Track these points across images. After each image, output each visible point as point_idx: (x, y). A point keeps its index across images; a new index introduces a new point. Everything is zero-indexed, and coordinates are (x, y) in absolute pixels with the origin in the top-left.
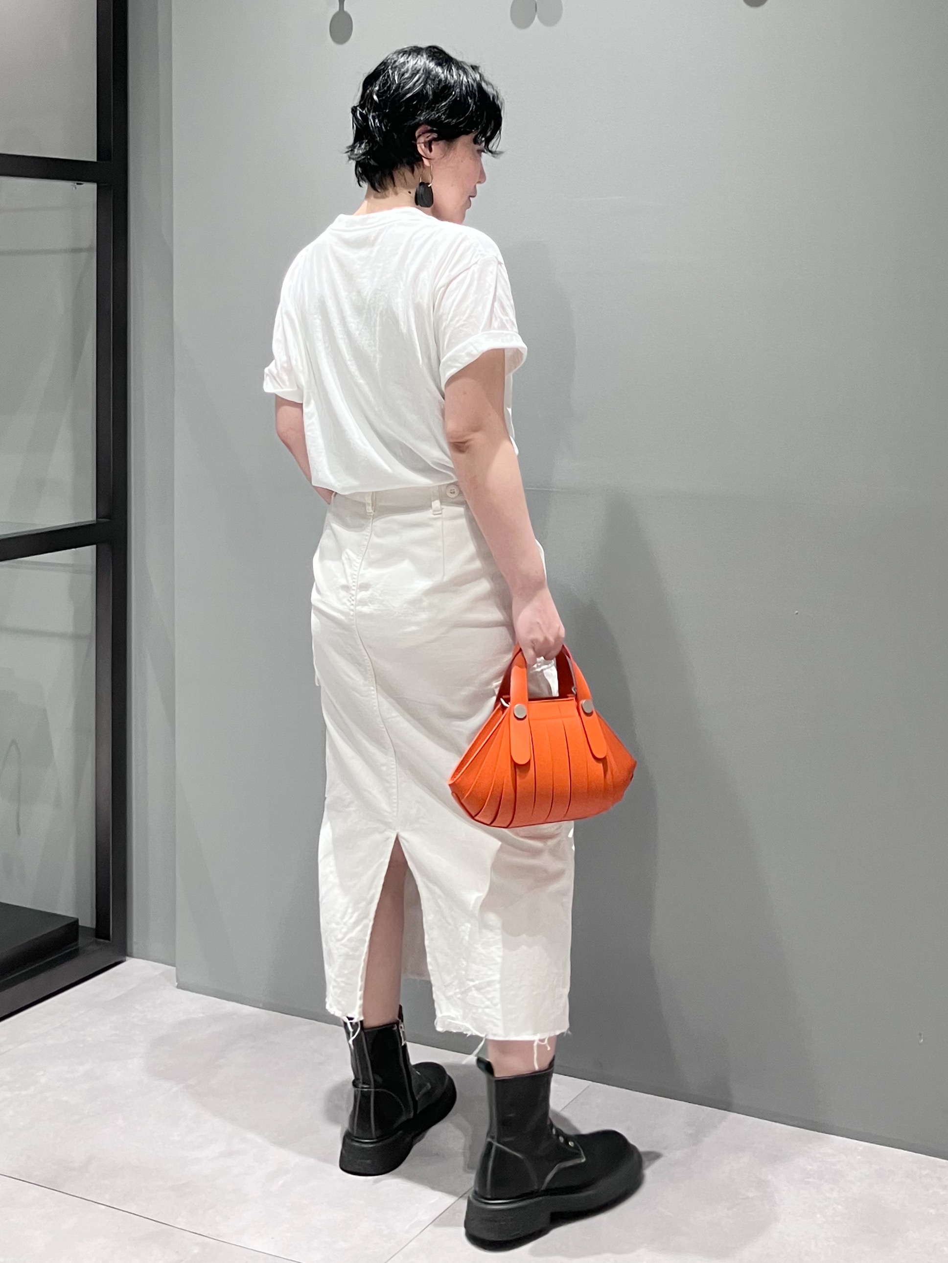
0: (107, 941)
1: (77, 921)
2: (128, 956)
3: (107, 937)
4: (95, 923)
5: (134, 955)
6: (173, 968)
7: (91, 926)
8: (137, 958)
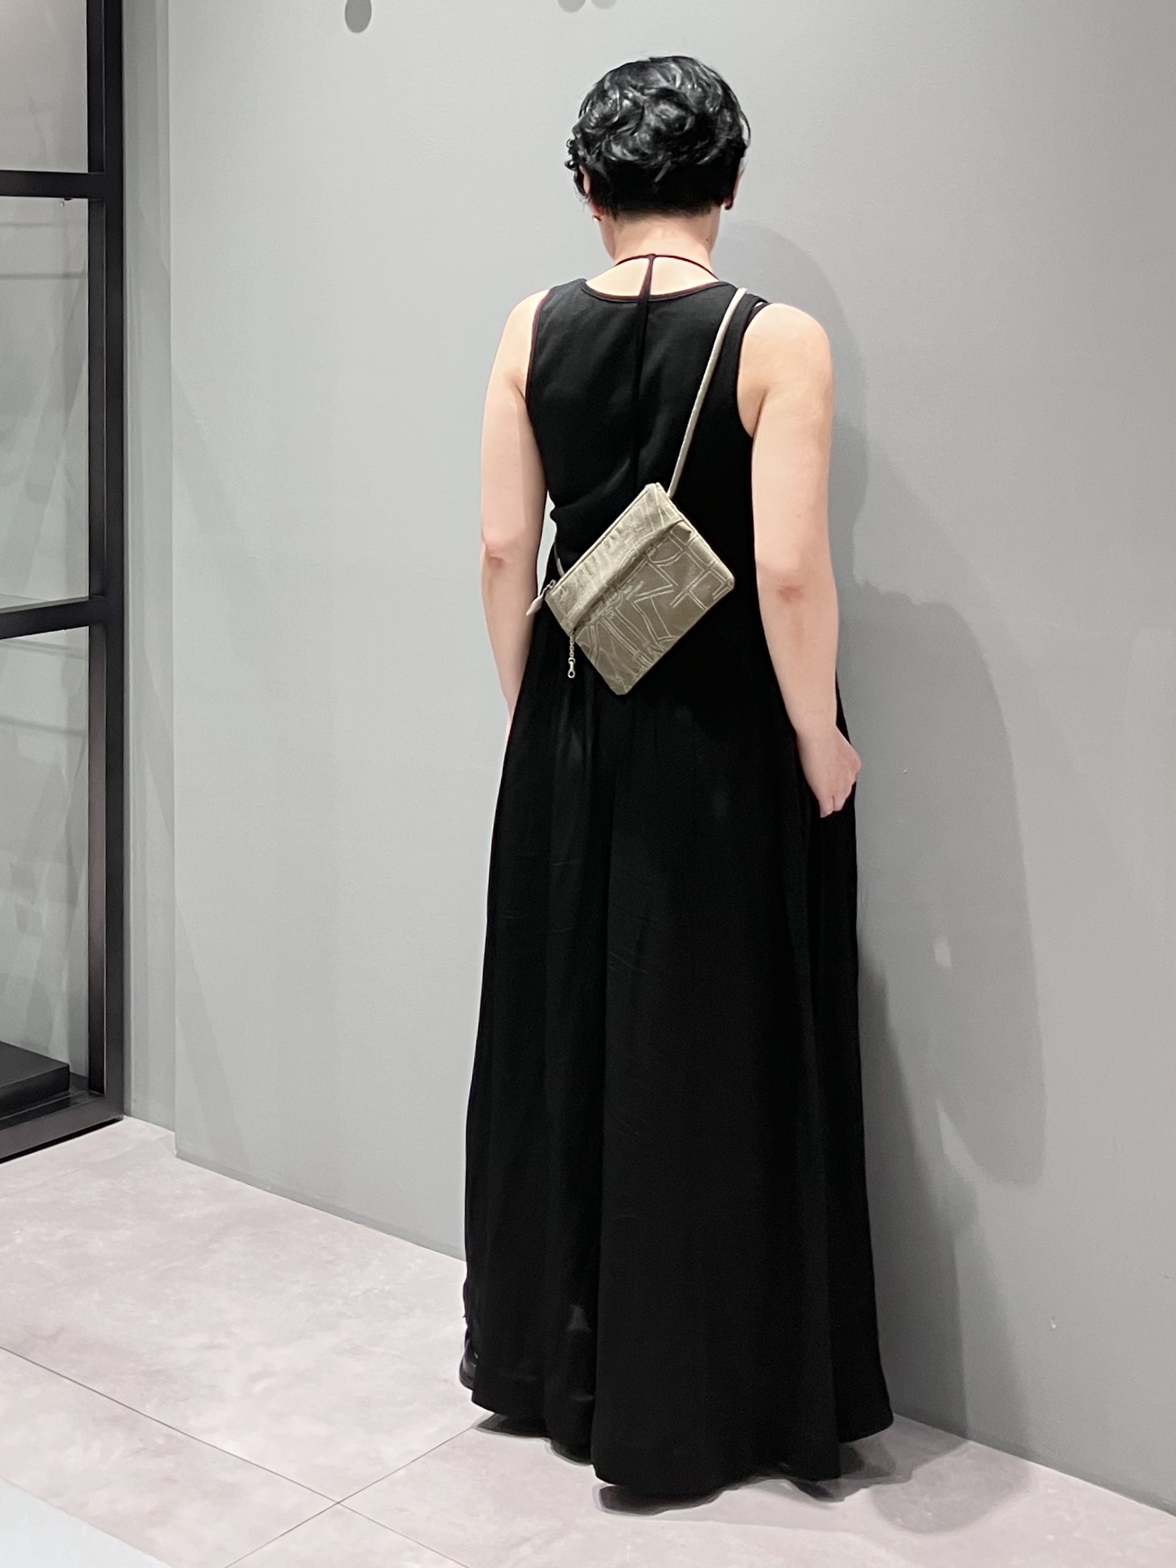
0: (101, 1095)
1: (68, 1067)
2: (126, 1114)
3: (101, 1090)
4: (87, 1070)
5: (132, 1113)
6: (173, 1133)
7: (84, 1075)
8: (135, 1117)
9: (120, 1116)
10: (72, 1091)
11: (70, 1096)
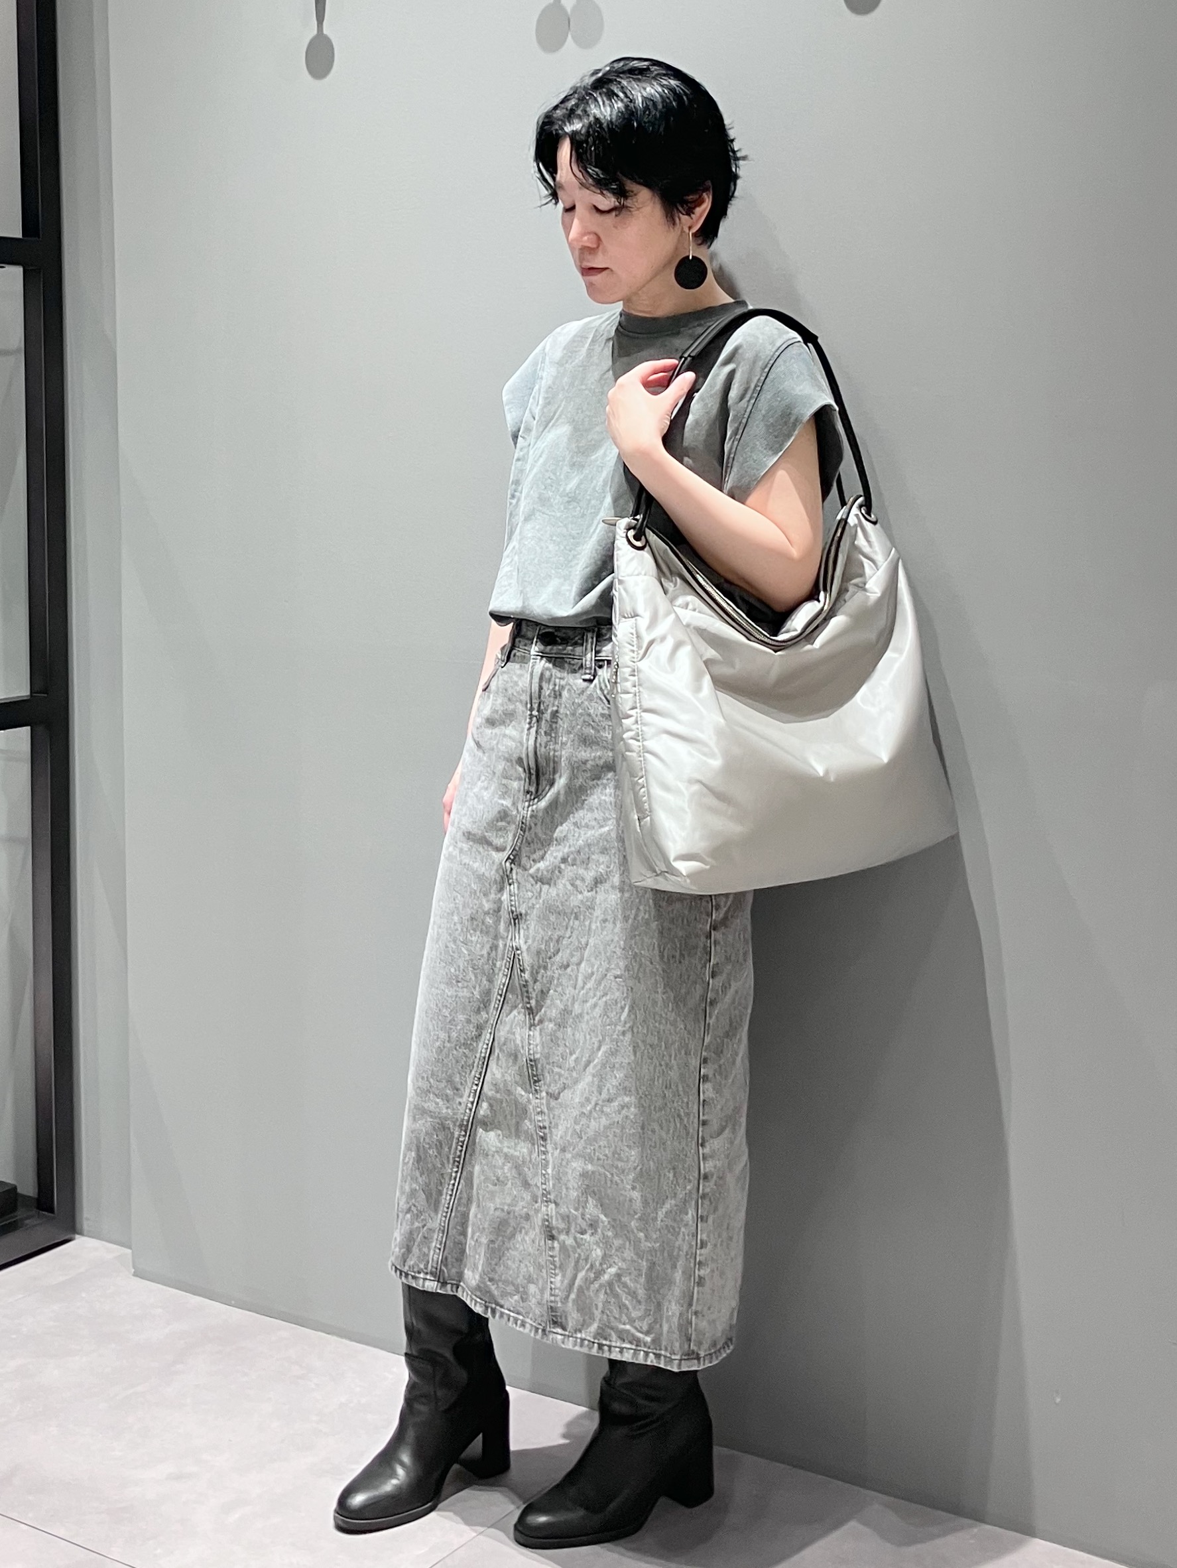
0: (50, 1214)
1: (15, 1188)
2: (78, 1234)
3: (51, 1210)
4: (37, 1191)
5: (85, 1233)
6: (129, 1251)
7: (31, 1194)
8: (89, 1237)
9: (72, 1236)
10: (20, 1213)
11: (18, 1218)
